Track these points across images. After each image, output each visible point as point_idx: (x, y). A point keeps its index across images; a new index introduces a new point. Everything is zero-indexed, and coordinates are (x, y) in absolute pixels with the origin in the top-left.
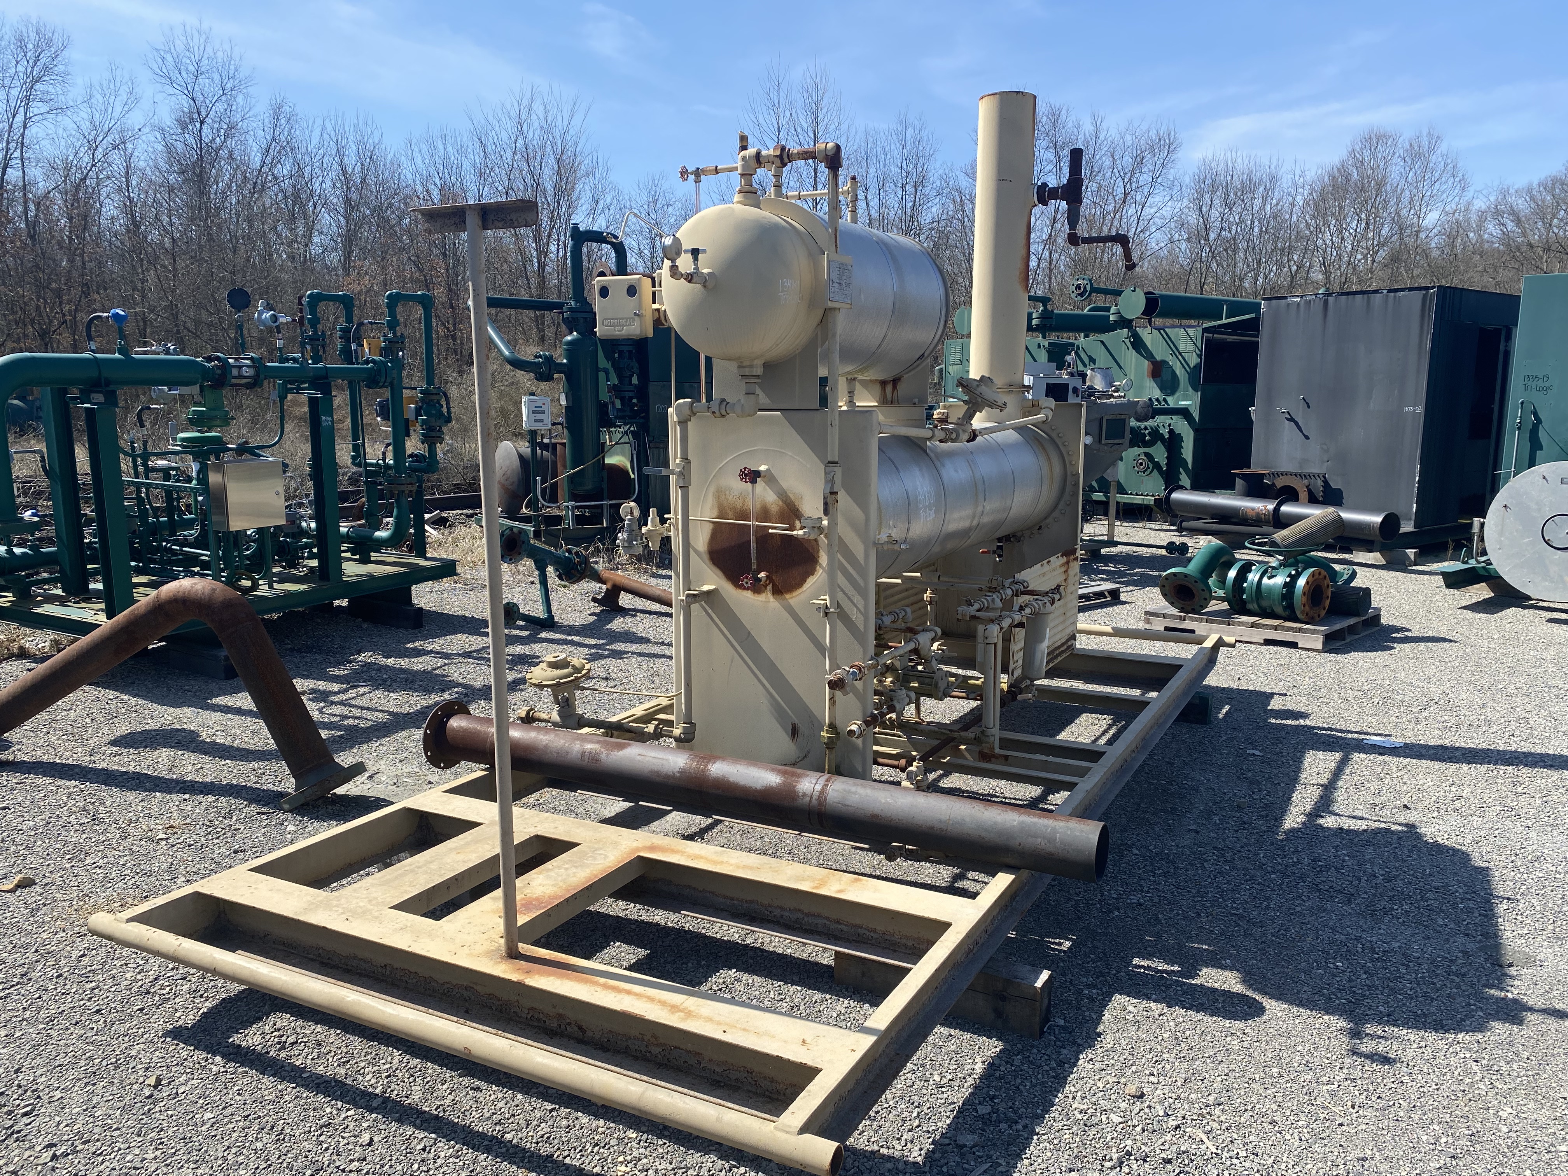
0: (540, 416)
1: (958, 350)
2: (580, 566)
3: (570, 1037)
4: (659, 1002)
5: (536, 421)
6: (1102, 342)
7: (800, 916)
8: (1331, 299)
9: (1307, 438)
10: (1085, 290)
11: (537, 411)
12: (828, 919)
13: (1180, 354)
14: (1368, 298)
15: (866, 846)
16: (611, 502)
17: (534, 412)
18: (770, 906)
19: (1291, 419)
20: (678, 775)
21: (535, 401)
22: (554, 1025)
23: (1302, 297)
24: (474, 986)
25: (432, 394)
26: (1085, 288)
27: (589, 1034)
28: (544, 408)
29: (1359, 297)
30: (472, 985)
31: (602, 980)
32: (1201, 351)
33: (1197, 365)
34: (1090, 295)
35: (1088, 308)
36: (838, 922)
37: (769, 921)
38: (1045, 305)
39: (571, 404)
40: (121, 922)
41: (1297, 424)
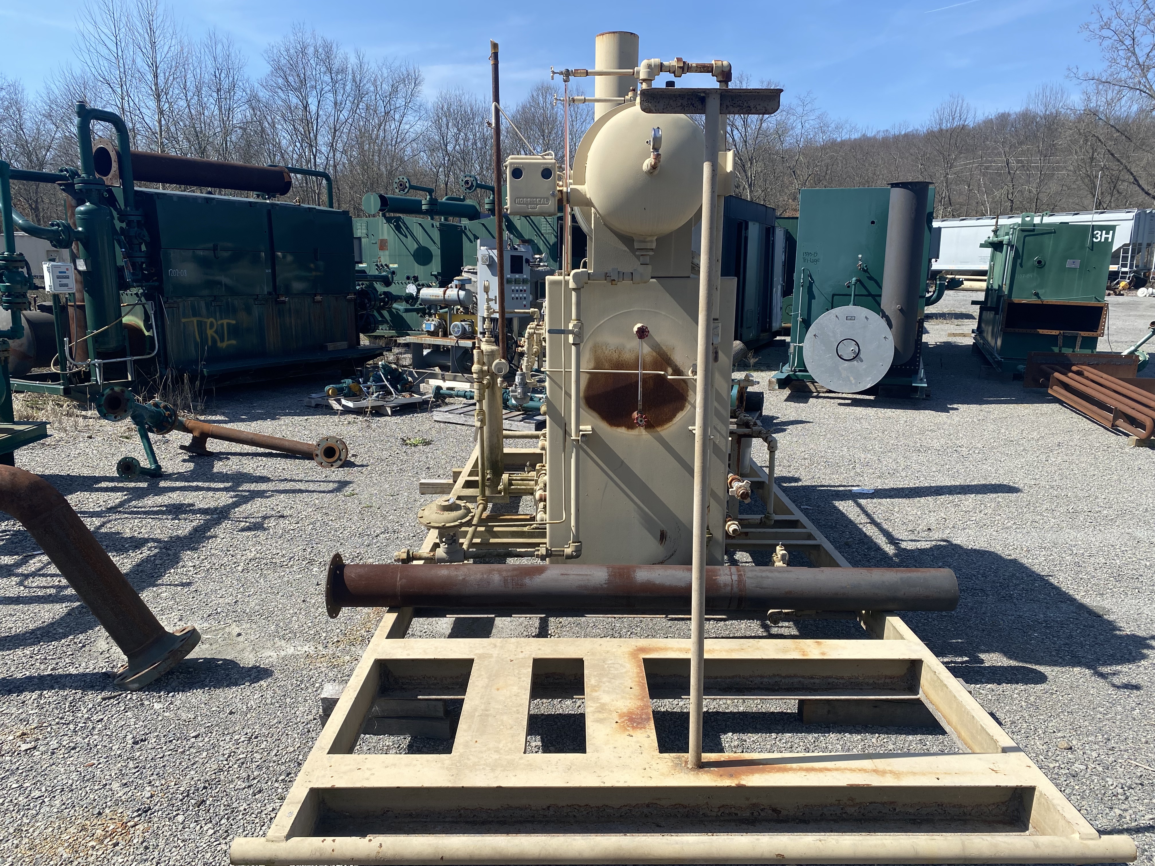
0: (65, 281)
1: (364, 226)
2: (171, 418)
3: (769, 821)
4: (860, 770)
5: (61, 285)
6: (483, 224)
7: (777, 679)
10: (472, 185)
11: (60, 277)
12: (803, 677)
13: (542, 235)
15: (724, 617)
16: (135, 358)
17: (58, 277)
18: (751, 677)
20: (606, 586)
21: (59, 267)
22: (747, 814)
24: (658, 802)
25: (16, 261)
26: (472, 183)
27: (784, 813)
28: (68, 273)
30: (654, 802)
31: (794, 765)
32: (557, 233)
33: (555, 243)
34: (475, 189)
35: (446, 197)
36: (812, 678)
37: (754, 689)
38: (431, 195)
39: (90, 270)
40: (279, 842)
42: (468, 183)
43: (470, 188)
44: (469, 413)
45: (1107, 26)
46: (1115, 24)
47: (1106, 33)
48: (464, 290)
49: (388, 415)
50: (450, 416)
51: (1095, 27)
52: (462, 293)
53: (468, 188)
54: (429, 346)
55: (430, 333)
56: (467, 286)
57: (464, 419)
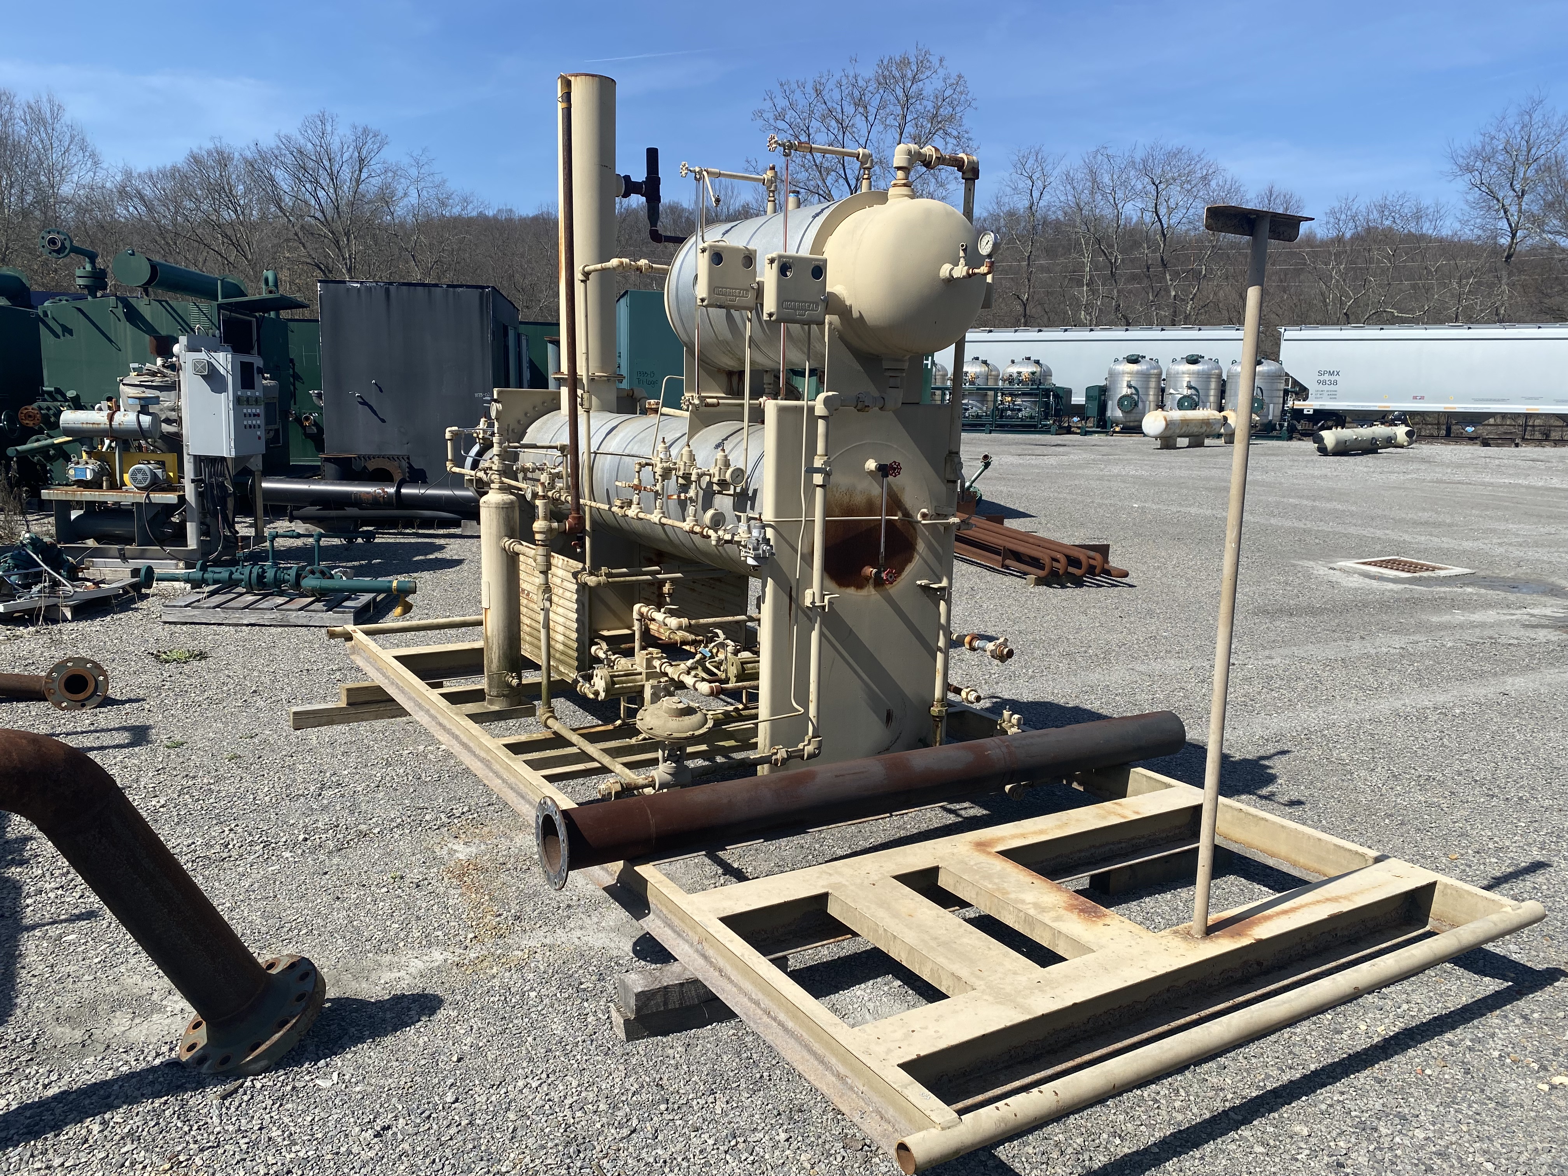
6: (79, 310)
8: (392, 288)
9: (383, 421)
10: (63, 247)
14: (429, 292)
19: (364, 403)
23: (362, 283)
29: (419, 288)
41: (371, 407)
42: (55, 243)
43: (58, 252)
44: (230, 604)
45: (780, 117)
46: (790, 115)
47: (781, 124)
48: (148, 414)
49: (65, 620)
50: (196, 612)
51: (769, 116)
52: (146, 420)
53: (54, 251)
54: (79, 504)
55: (83, 484)
56: (152, 409)
57: (223, 615)
